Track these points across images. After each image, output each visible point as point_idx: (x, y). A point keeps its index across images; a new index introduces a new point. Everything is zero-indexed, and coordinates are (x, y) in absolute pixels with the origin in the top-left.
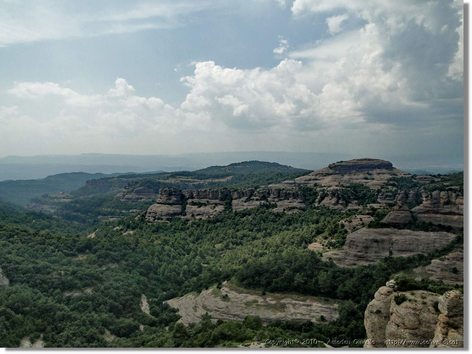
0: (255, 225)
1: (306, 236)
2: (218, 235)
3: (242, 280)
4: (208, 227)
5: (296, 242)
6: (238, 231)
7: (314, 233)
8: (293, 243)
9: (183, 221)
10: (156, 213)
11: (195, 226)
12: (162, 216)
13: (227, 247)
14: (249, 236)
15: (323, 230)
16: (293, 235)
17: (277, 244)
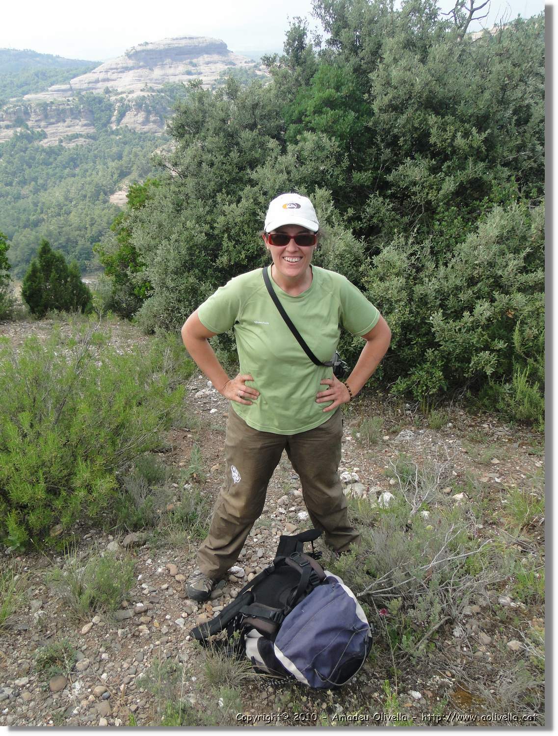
1: (104, 183)
7: (116, 176)
15: (130, 169)
17: (58, 201)
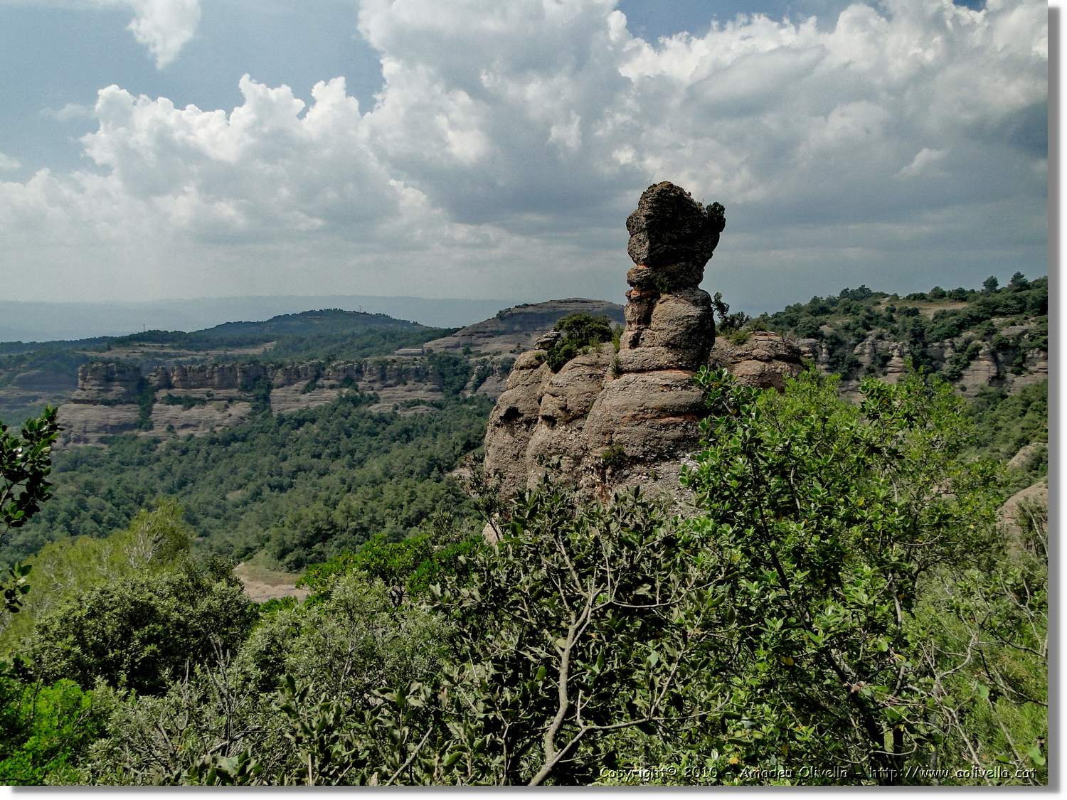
0: (326, 444)
1: (441, 455)
2: (234, 471)
3: (281, 556)
4: (209, 454)
5: (418, 470)
6: (285, 459)
7: (458, 449)
8: (412, 472)
9: (145, 442)
10: (71, 426)
11: (176, 452)
12: (85, 432)
13: (257, 495)
15: (479, 440)
16: (412, 457)
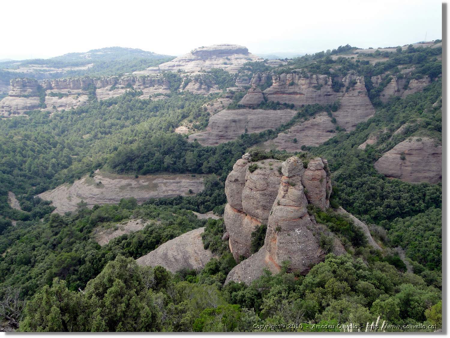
0: (122, 113)
1: (173, 121)
2: (84, 126)
3: (115, 167)
4: (72, 118)
5: (163, 127)
6: (105, 120)
7: (180, 118)
8: (161, 128)
9: (44, 114)
10: (11, 107)
11: (58, 118)
12: (18, 110)
13: (95, 137)
14: (117, 124)
15: (188, 114)
16: (161, 121)
17: (145, 130)
